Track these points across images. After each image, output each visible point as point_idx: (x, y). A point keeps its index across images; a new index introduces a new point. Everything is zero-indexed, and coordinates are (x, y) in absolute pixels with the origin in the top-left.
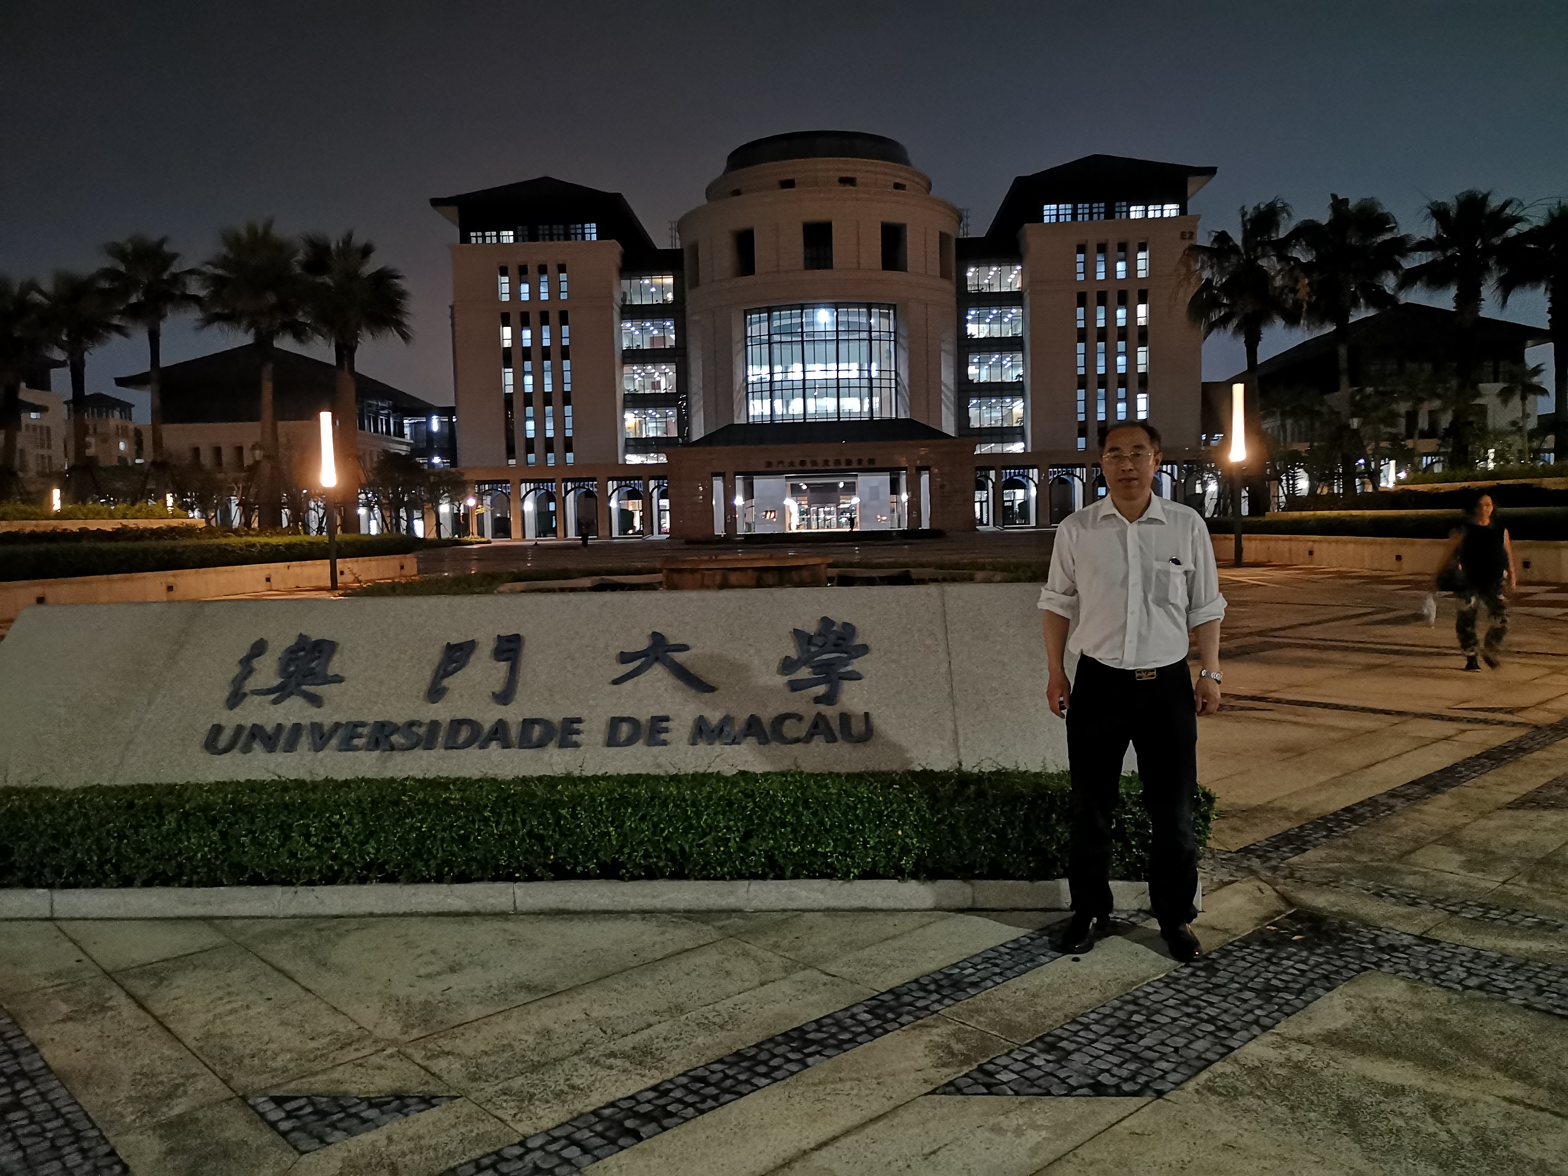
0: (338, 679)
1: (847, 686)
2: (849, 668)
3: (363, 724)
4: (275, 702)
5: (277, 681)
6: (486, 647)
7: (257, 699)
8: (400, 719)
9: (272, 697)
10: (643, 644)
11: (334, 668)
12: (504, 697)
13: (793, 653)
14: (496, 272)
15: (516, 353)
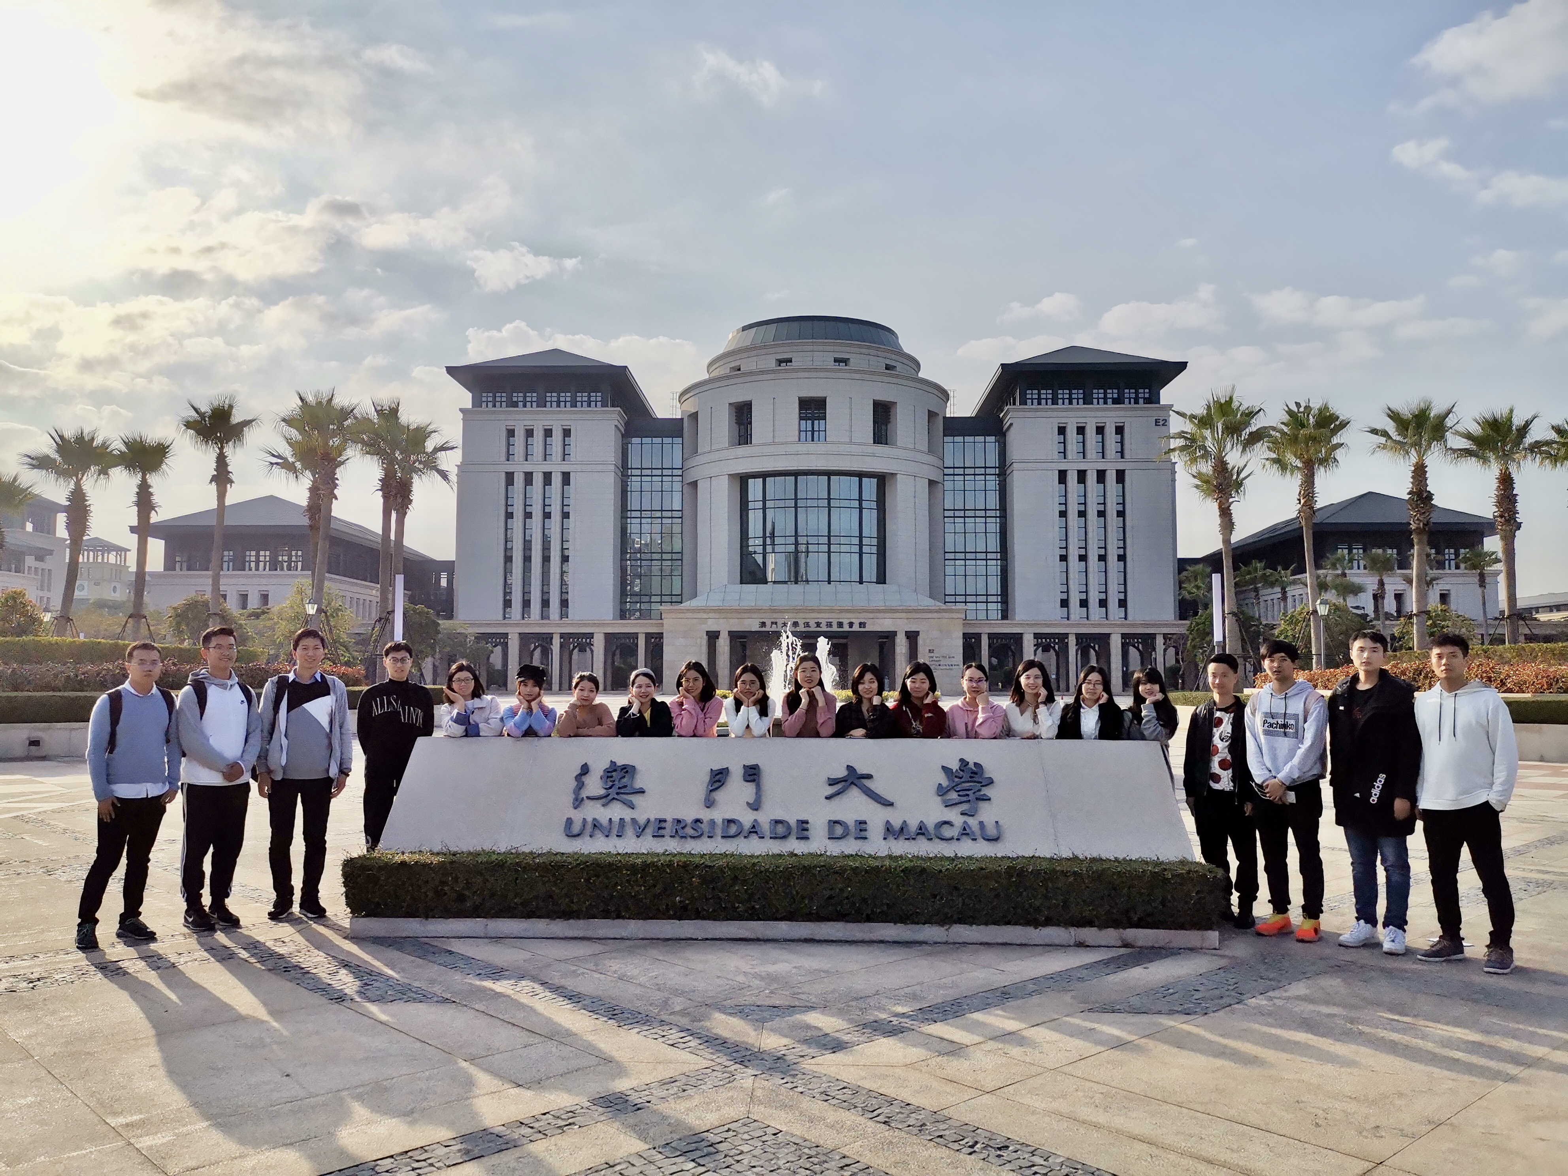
0: (642, 791)
1: (983, 805)
2: (982, 793)
3: (665, 821)
4: (604, 805)
5: (602, 792)
6: (737, 772)
7: (592, 803)
8: (689, 816)
9: (602, 801)
10: (842, 773)
11: (638, 784)
12: (755, 806)
13: (945, 783)
14: (504, 434)
15: (518, 511)
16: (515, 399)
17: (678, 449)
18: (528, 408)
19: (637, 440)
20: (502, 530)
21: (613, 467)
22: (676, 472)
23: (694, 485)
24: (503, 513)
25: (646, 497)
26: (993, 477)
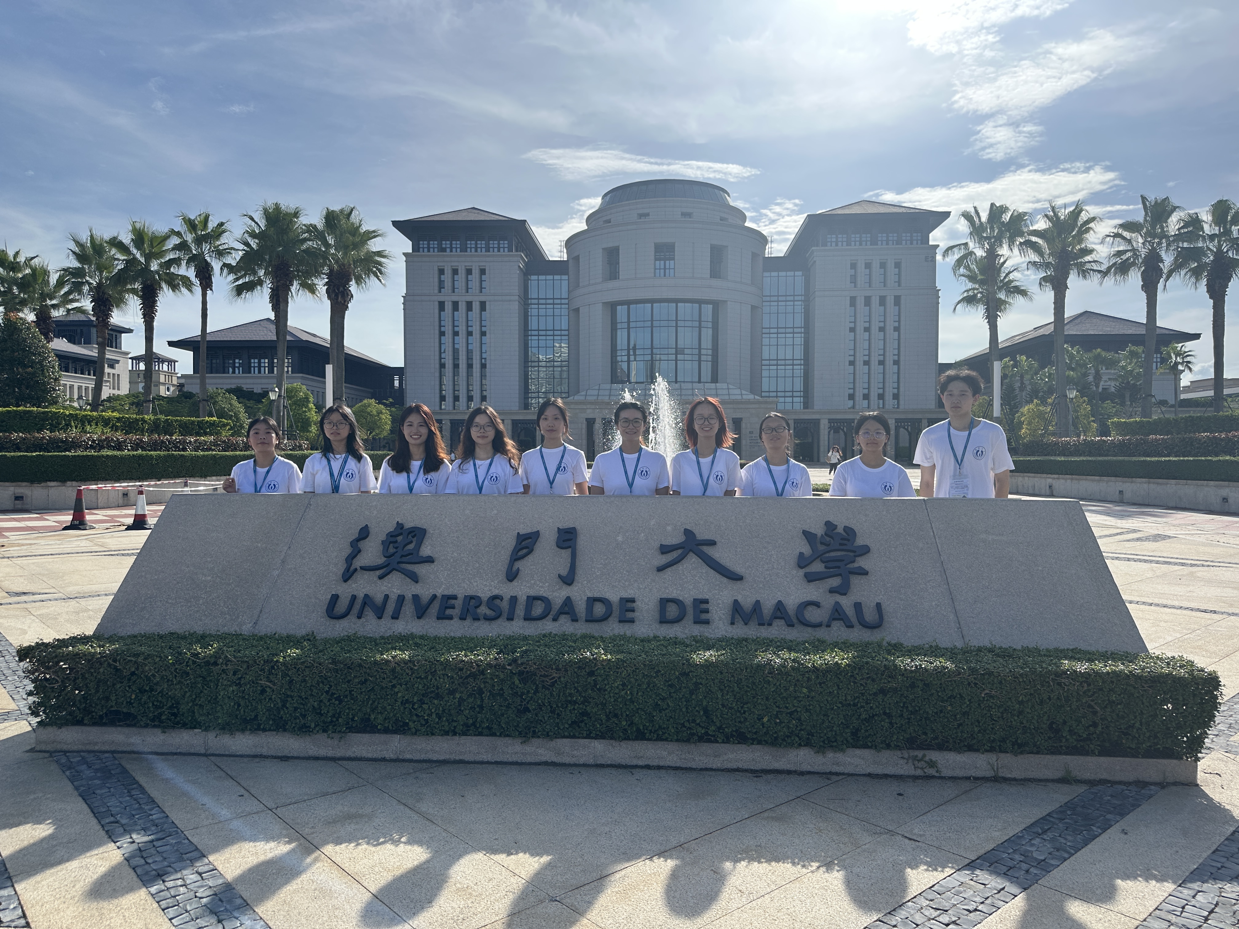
0: (430, 560)
1: (855, 580)
2: (856, 565)
3: (455, 597)
4: (381, 577)
5: (381, 560)
6: (549, 538)
7: (367, 574)
8: (485, 593)
9: (378, 573)
10: (677, 539)
11: (426, 550)
12: (568, 580)
13: (806, 550)
14: (436, 272)
15: (448, 330)
16: (444, 246)
17: (565, 284)
18: (454, 253)
19: (534, 277)
20: (437, 344)
21: (517, 297)
22: (563, 301)
23: (577, 310)
24: (437, 332)
25: (542, 319)
26: (800, 303)
